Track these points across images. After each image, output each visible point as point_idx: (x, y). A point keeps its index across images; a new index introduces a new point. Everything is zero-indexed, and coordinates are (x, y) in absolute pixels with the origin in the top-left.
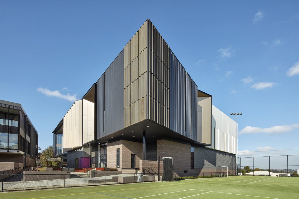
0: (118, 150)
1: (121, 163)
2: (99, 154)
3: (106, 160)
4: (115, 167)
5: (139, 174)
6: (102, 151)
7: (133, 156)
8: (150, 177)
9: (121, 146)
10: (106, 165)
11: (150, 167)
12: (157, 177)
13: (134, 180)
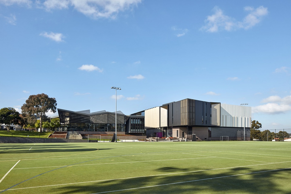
0: (177, 131)
1: (179, 136)
2: (168, 131)
3: (172, 134)
4: (176, 137)
5: (185, 140)
6: (170, 130)
7: (183, 133)
8: (189, 140)
9: (178, 129)
10: (172, 136)
11: (189, 137)
12: (191, 140)
13: (184, 141)
